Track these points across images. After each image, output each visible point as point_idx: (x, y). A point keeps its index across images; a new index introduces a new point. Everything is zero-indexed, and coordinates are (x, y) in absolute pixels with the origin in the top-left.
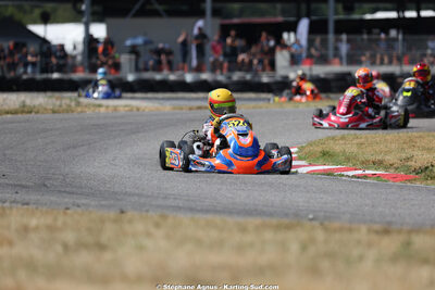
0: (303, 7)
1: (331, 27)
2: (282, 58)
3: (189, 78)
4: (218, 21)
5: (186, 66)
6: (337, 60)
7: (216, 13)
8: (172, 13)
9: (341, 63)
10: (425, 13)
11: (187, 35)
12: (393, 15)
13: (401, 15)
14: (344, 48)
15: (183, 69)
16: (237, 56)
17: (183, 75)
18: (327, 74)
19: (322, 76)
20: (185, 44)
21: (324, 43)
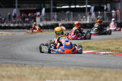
0: (42, 5)
1: (52, 10)
2: (38, 19)
3: (12, 25)
4: (19, 9)
5: (10, 22)
6: (54, 20)
7: (19, 7)
8: (6, 7)
9: (55, 21)
10: (77, 6)
11: (10, 13)
12: (67, 7)
13: (70, 7)
14: (56, 16)
15: (9, 23)
16: (25, 19)
17: (9, 25)
18: (51, 24)
19: (50, 24)
20: (10, 15)
21: (50, 15)
